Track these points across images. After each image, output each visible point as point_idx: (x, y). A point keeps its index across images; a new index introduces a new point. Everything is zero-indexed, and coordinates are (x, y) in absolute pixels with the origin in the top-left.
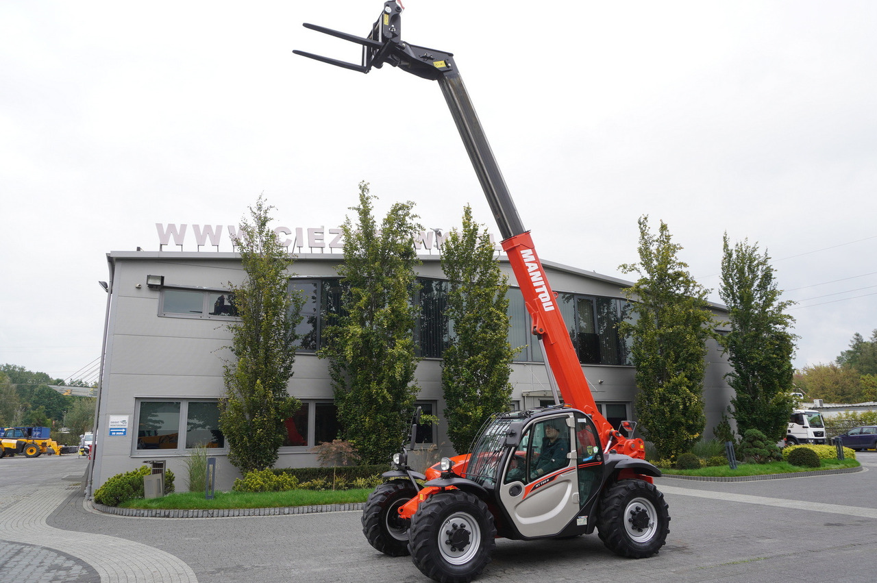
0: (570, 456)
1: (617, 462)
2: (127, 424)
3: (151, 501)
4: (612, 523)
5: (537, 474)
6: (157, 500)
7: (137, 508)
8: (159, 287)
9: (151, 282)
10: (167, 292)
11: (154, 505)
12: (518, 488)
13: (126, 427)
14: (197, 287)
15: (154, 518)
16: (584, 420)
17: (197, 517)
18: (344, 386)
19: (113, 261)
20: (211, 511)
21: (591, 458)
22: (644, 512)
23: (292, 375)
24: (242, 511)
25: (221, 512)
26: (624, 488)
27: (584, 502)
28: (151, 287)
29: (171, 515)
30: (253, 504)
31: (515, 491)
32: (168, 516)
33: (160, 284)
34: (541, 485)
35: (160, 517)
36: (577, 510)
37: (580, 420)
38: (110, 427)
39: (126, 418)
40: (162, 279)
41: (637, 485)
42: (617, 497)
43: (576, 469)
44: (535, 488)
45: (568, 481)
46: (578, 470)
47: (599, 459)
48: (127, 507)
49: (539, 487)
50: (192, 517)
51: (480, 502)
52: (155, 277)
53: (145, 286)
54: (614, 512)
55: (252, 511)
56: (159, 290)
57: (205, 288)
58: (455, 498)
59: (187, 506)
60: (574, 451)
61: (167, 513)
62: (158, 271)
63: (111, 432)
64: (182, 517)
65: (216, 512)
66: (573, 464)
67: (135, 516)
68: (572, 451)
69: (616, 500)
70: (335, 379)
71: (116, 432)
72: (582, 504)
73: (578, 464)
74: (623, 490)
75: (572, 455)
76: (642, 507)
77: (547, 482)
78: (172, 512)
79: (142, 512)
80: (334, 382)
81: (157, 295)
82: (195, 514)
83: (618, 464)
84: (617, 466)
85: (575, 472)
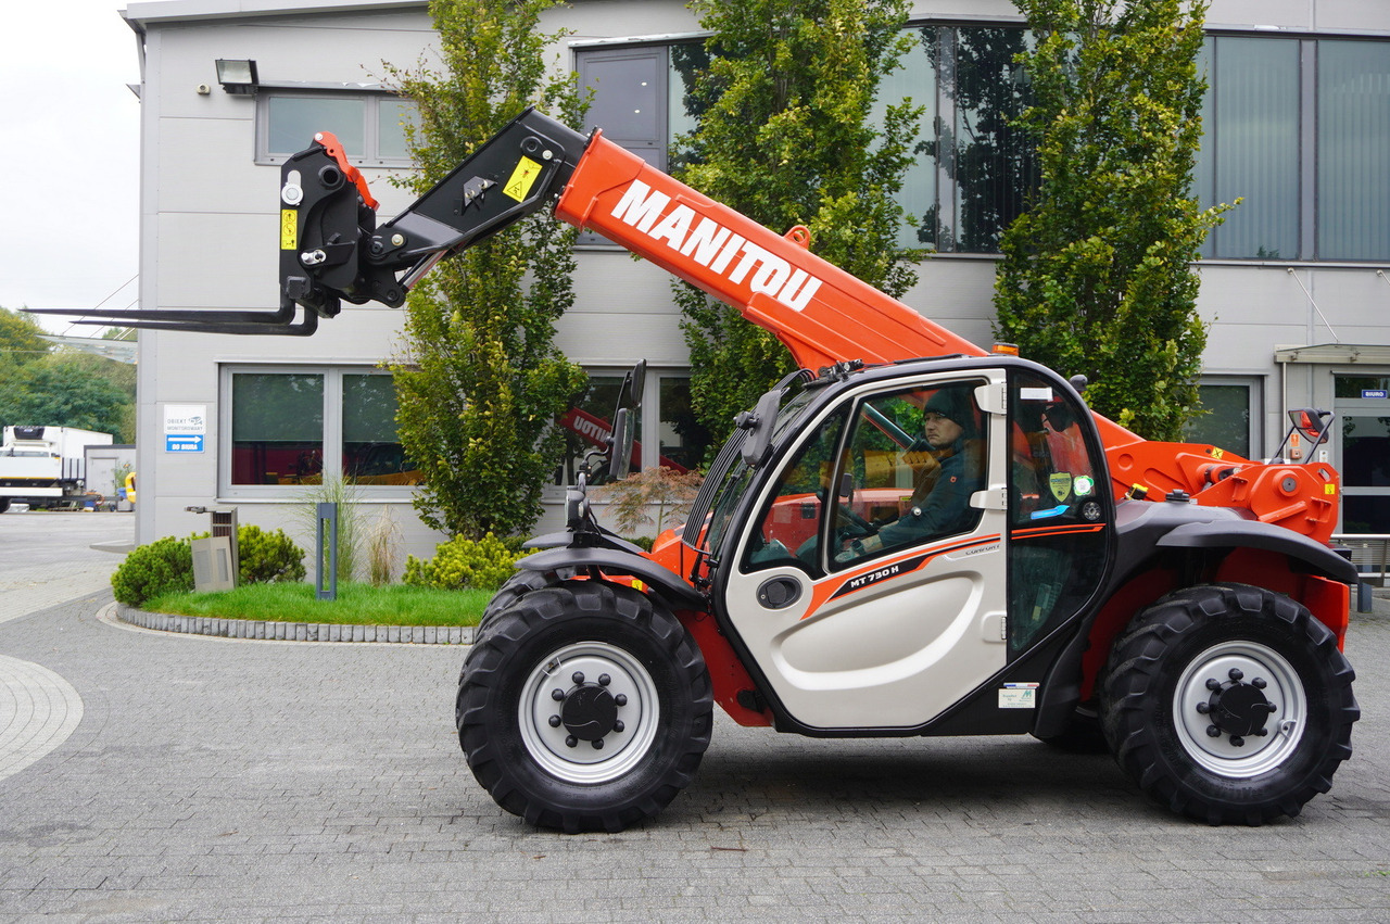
0: (979, 500)
1: (1167, 528)
2: (204, 425)
3: (202, 600)
4: (1125, 711)
5: (861, 551)
6: (217, 596)
7: (171, 613)
8: (253, 91)
9: (231, 77)
10: (276, 101)
11: (206, 607)
12: (790, 589)
13: (202, 432)
14: (344, 85)
15: (196, 637)
16: (1046, 394)
17: (284, 639)
18: (716, 332)
19: (143, 28)
20: (312, 627)
21: (1061, 510)
22: (1258, 685)
23: (570, 303)
24: (382, 630)
25: (335, 630)
26: (1183, 608)
27: (1024, 642)
28: (230, 88)
29: (232, 632)
30: (414, 614)
31: (778, 595)
32: (225, 634)
33: (248, 80)
34: (868, 583)
35: (210, 634)
36: (998, 660)
37: (1027, 393)
38: (167, 432)
39: (200, 411)
40: (252, 66)
41: (1231, 603)
42: (1152, 634)
43: (1003, 543)
44: (847, 589)
45: (971, 575)
46: (1011, 543)
47: (1093, 513)
48: (156, 609)
49: (861, 586)
50: (273, 638)
51: (657, 618)
52: (236, 64)
53: (219, 91)
54: (1134, 680)
55: (406, 631)
56: (253, 98)
57: (363, 85)
58: (571, 603)
59: (267, 612)
60: (997, 484)
61: (223, 627)
62: (240, 47)
63: (169, 445)
64: (254, 637)
65: (323, 628)
66: (993, 524)
67: (166, 630)
68: (991, 487)
69: (1152, 643)
70: (692, 313)
71: (181, 443)
72: (1015, 646)
73: (1011, 525)
74: (1182, 616)
75: (991, 498)
76: (1251, 671)
77: (891, 575)
78: (233, 625)
79: (178, 622)
80: (689, 319)
81: (248, 109)
82: (280, 632)
83: (1175, 533)
84: (1164, 541)
85: (999, 552)
